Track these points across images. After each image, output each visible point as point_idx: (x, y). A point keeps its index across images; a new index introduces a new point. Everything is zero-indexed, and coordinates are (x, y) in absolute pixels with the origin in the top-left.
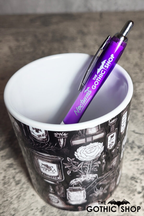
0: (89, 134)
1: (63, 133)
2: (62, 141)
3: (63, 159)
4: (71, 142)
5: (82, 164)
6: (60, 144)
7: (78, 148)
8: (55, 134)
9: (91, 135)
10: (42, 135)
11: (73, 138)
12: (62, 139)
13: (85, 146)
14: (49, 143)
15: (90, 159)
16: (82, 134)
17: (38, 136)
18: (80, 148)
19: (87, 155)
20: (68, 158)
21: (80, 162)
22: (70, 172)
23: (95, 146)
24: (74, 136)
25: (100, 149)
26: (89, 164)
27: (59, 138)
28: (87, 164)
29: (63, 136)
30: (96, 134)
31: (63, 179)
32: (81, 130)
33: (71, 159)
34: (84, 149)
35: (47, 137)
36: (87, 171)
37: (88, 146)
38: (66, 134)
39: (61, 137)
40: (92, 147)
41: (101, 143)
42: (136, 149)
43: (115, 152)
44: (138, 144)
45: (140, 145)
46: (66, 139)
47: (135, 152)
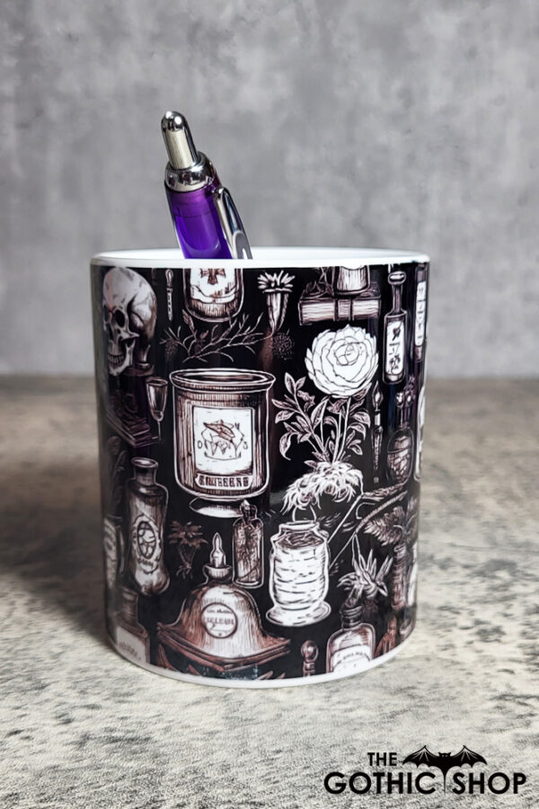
0: (345, 288)
1: (282, 272)
2: (276, 302)
3: (273, 382)
4: (301, 308)
5: (322, 407)
6: (271, 316)
7: (317, 336)
8: (262, 278)
9: (346, 294)
10: (224, 292)
11: (306, 295)
12: (279, 295)
13: (334, 333)
14: (239, 317)
15: (342, 389)
16: (327, 284)
17: (211, 300)
18: (320, 335)
19: (339, 370)
20: (287, 375)
21: (319, 395)
22: (289, 444)
23: (358, 343)
24: (308, 286)
25: (369, 359)
26: (340, 414)
27: (271, 294)
28: (336, 412)
29: (282, 285)
30: (359, 294)
31: (264, 482)
32: (325, 268)
33: (296, 381)
34: (331, 342)
35: (238, 298)
36: (334, 441)
37: (340, 334)
38: (290, 279)
39: (277, 289)
40: (350, 340)
41: (372, 336)
42: (459, 569)
43: (403, 408)
44: (464, 562)
45: (470, 562)
46: (289, 299)
47: (455, 573)
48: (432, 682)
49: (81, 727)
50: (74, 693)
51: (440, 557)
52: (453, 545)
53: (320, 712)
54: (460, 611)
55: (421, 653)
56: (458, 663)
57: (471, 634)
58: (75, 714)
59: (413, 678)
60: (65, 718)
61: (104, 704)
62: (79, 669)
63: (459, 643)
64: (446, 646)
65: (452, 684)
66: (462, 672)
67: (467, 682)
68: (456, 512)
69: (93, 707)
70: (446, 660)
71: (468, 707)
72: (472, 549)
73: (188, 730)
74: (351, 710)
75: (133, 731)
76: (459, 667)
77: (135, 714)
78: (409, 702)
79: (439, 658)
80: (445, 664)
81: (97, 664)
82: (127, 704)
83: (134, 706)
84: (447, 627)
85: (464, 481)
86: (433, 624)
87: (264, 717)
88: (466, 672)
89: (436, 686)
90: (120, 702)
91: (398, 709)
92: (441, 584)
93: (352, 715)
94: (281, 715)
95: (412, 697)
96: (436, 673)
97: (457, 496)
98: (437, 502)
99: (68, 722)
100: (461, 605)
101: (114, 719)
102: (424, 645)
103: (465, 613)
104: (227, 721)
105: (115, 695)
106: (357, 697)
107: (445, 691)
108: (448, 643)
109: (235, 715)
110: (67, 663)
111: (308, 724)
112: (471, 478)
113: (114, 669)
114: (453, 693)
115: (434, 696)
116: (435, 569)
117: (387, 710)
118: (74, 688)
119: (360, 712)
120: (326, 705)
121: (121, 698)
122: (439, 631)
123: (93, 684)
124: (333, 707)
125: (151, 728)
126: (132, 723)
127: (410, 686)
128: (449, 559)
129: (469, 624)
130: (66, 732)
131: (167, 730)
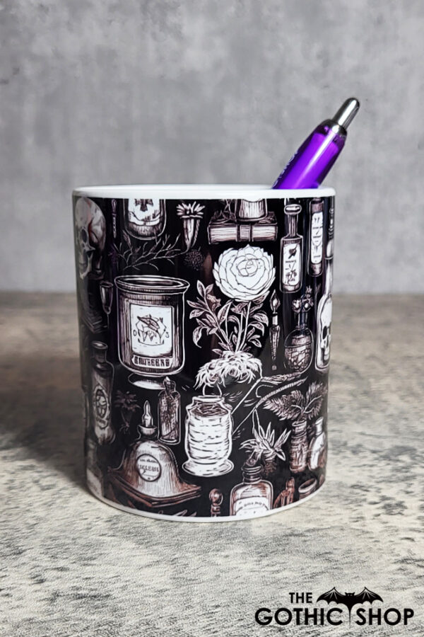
0: (245, 216)
1: (195, 203)
2: (190, 226)
3: (188, 287)
4: (210, 231)
5: (227, 308)
6: (186, 236)
7: (222, 253)
8: (180, 207)
9: (248, 220)
10: (151, 217)
11: (214, 221)
12: (193, 221)
13: (237, 251)
14: (163, 236)
15: (244, 295)
16: (231, 213)
17: (142, 223)
18: (225, 252)
19: (240, 279)
20: (199, 282)
21: (224, 299)
22: (200, 335)
23: (257, 259)
24: (215, 213)
25: (267, 272)
26: (242, 314)
27: (187, 219)
28: (238, 313)
29: (195, 213)
30: (258, 221)
31: (181, 364)
32: (229, 201)
33: (205, 287)
34: (234, 257)
35: (162, 222)
36: (237, 335)
37: (242, 252)
38: (201, 208)
39: (191, 216)
40: (250, 257)
41: (269, 254)
42: (368, 454)
43: (301, 313)
44: (372, 448)
45: (378, 448)
46: (200, 223)
47: (365, 457)
48: (345, 548)
49: (53, 586)
50: (46, 558)
51: (351, 443)
52: (362, 434)
53: (252, 573)
54: (369, 489)
55: (336, 524)
56: (368, 532)
57: (378, 508)
58: (47, 575)
59: (330, 545)
60: (39, 578)
61: (71, 567)
62: (51, 538)
63: (368, 515)
64: (358, 518)
65: (362, 550)
66: (371, 540)
67: (375, 548)
68: (366, 407)
69: (62, 569)
70: (358, 530)
71: (375, 569)
72: (379, 437)
73: (142, 588)
74: (278, 572)
75: (96, 590)
76: (368, 535)
77: (97, 575)
78: (326, 564)
79: (352, 529)
80: (357, 533)
81: (66, 534)
82: (90, 567)
83: (97, 569)
84: (358, 502)
85: (372, 380)
86: (347, 500)
87: (205, 578)
88: (373, 540)
89: (349, 551)
90: (84, 565)
91: (317, 570)
92: (354, 467)
93: (279, 576)
94: (219, 576)
95: (329, 560)
96: (349, 541)
97: (366, 393)
98: (350, 398)
99: (42, 581)
100: (370, 484)
101: (79, 579)
102: (339, 517)
103: (373, 490)
104: (174, 581)
105: (80, 559)
106: (283, 561)
107: (356, 555)
108: (359, 516)
109: (181, 575)
110: (40, 533)
111: (242, 583)
112: (378, 378)
113: (80, 538)
114: (363, 558)
115: (347, 560)
116: (348, 453)
117: (308, 572)
118: (47, 553)
119: (286, 573)
120: (257, 568)
121: (86, 562)
122: (351, 506)
123: (62, 550)
124: (264, 570)
125: (110, 587)
126: (94, 583)
127: (328, 551)
128: (359, 446)
129: (376, 500)
130: (39, 591)
131: (124, 588)
